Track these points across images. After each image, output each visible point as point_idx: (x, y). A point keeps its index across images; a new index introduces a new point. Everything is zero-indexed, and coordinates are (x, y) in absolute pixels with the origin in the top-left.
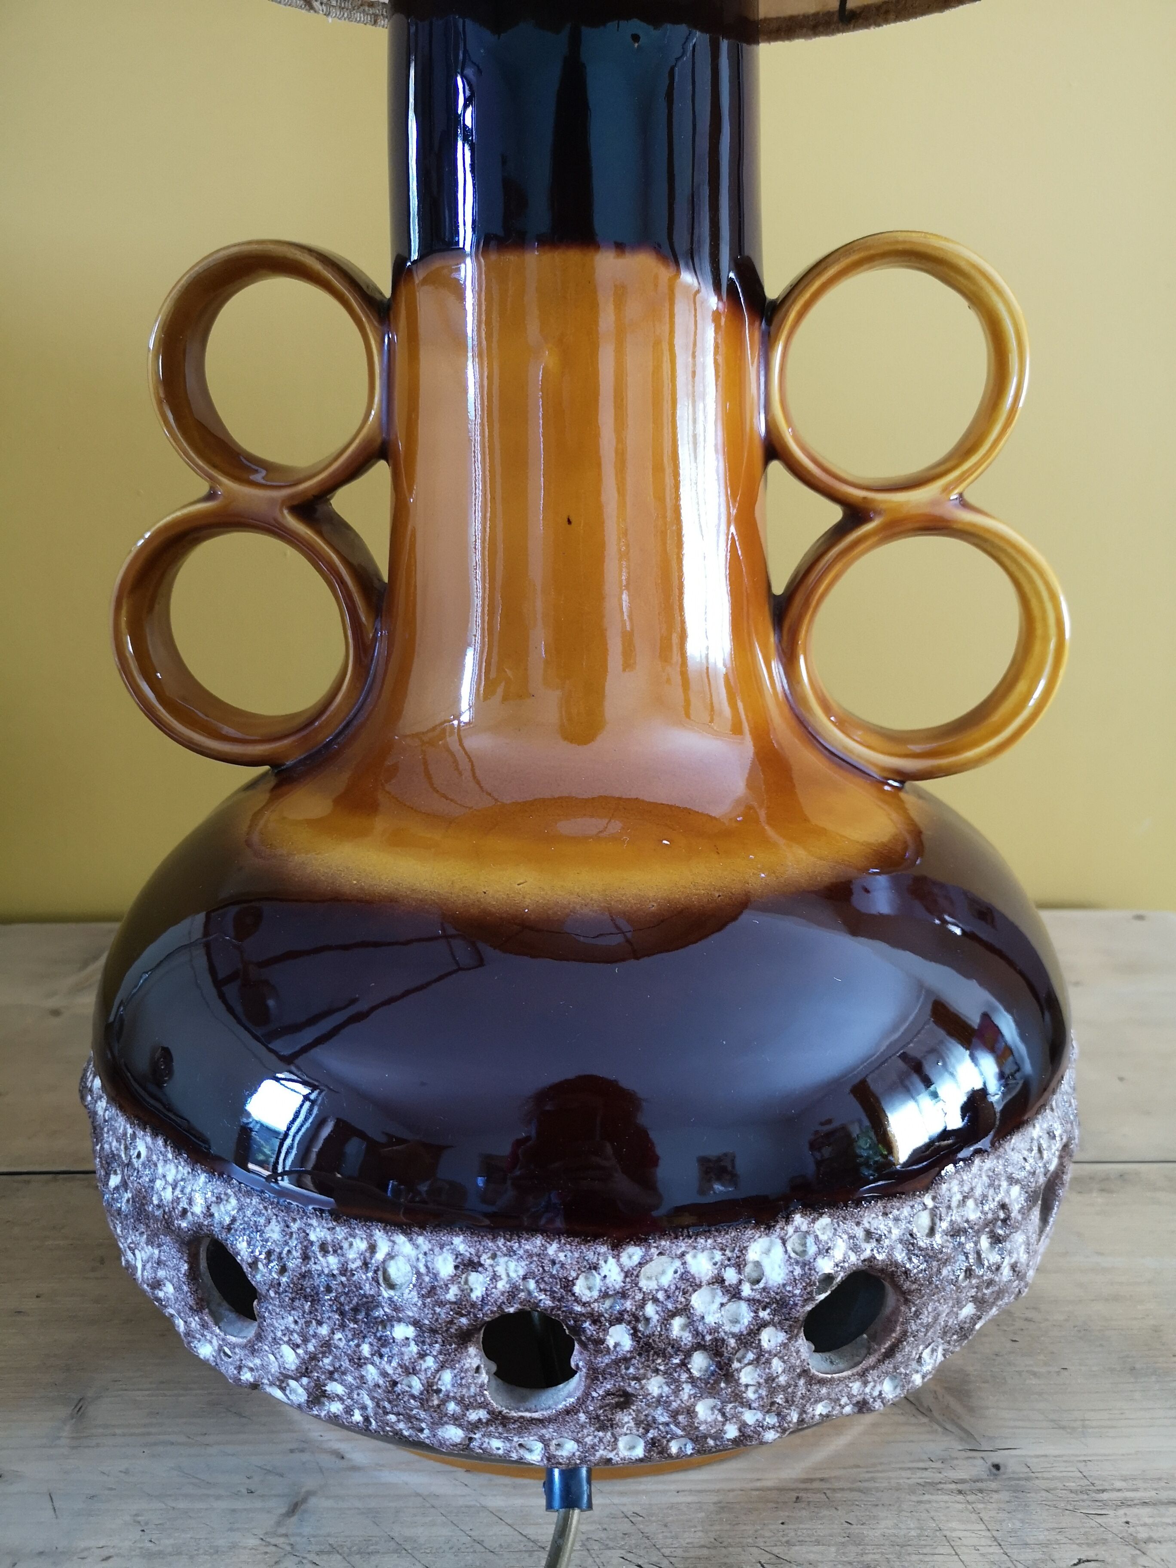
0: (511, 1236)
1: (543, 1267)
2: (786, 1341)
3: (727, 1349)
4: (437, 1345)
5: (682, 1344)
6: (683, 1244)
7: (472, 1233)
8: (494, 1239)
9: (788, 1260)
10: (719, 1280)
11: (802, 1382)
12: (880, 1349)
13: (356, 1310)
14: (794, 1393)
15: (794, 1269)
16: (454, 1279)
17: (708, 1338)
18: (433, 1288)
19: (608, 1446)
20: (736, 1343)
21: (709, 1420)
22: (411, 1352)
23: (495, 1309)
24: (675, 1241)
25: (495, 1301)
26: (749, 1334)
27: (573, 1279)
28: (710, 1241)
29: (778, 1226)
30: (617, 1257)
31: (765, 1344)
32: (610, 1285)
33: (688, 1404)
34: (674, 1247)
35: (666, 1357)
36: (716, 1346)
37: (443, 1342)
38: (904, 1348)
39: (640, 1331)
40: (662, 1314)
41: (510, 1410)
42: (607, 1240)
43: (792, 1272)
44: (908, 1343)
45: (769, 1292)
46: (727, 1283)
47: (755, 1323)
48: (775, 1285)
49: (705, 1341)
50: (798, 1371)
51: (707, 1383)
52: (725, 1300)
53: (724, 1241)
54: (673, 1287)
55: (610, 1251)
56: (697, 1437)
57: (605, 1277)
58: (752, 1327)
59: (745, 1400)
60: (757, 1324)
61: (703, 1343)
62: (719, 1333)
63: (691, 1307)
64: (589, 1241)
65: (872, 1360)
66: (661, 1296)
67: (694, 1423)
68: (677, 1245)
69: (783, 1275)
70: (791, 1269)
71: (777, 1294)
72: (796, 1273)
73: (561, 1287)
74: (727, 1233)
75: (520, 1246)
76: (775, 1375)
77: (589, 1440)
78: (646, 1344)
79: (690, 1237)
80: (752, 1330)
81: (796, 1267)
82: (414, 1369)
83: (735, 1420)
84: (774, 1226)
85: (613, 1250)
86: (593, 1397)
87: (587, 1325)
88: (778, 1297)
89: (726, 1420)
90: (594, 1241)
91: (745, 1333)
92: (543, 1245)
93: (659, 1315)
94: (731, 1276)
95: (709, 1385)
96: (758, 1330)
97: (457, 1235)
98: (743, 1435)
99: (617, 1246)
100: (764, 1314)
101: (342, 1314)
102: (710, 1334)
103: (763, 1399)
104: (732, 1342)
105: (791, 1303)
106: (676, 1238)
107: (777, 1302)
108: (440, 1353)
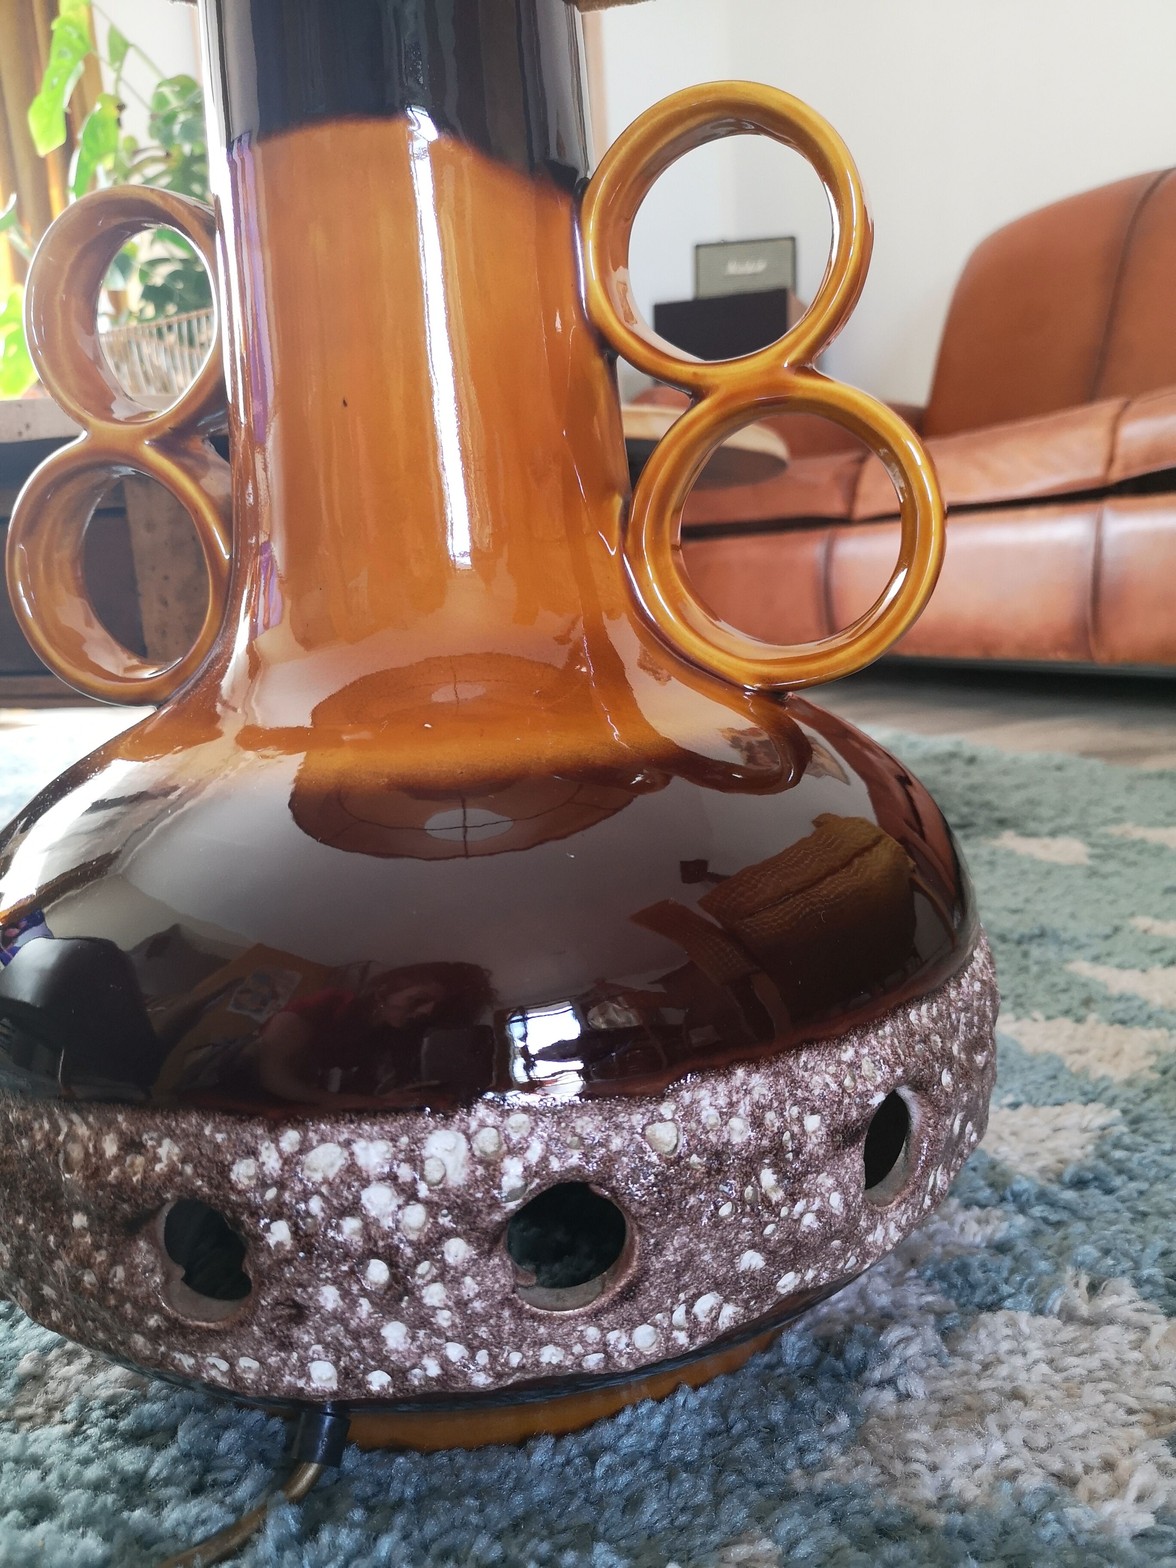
0: (168, 1112)
1: (199, 1149)
2: (476, 1257)
3: (402, 1259)
4: (105, 1235)
5: (352, 1249)
6: (345, 1130)
7: (133, 1110)
8: (152, 1117)
9: (470, 1159)
10: (392, 1178)
11: (506, 1313)
12: (614, 1288)
13: (46, 1197)
14: (500, 1326)
15: (477, 1169)
16: (118, 1159)
17: (381, 1243)
18: (97, 1169)
19: (294, 1370)
20: (413, 1252)
21: (401, 1349)
22: (87, 1243)
23: (153, 1194)
24: (335, 1125)
25: (153, 1185)
26: (427, 1243)
27: (229, 1163)
28: (376, 1128)
29: (457, 1117)
30: (276, 1141)
31: (450, 1259)
32: (267, 1172)
33: (368, 1324)
34: (336, 1133)
35: (335, 1263)
36: (390, 1255)
37: (111, 1231)
38: (647, 1290)
39: (302, 1229)
40: (328, 1212)
41: (186, 1317)
42: (263, 1121)
43: (473, 1172)
44: (651, 1284)
45: (448, 1195)
46: (400, 1181)
47: (434, 1231)
48: (456, 1185)
49: (377, 1248)
50: (499, 1298)
51: (382, 1299)
52: (401, 1201)
53: (393, 1130)
54: (338, 1180)
55: (267, 1134)
56: (393, 1370)
57: (263, 1164)
58: (431, 1235)
59: (435, 1327)
60: (437, 1232)
61: (375, 1249)
62: (393, 1238)
63: (362, 1206)
64: (244, 1121)
65: (604, 1300)
66: (324, 1189)
67: (381, 1350)
68: (339, 1131)
69: (463, 1175)
70: (472, 1168)
71: (457, 1197)
72: (478, 1173)
73: (218, 1173)
74: (395, 1120)
75: (177, 1125)
76: (466, 1298)
77: (272, 1360)
78: (307, 1244)
79: (352, 1121)
80: (431, 1239)
81: (479, 1167)
82: (88, 1262)
83: (433, 1354)
84: (453, 1117)
85: (270, 1132)
86: (262, 1306)
87: (244, 1217)
88: (459, 1201)
89: (424, 1353)
90: (249, 1122)
91: (423, 1241)
92: (198, 1124)
93: (325, 1213)
94: (405, 1172)
95: (384, 1301)
96: (440, 1239)
97: (121, 1113)
98: (446, 1374)
99: (274, 1129)
100: (445, 1221)
101: (34, 1201)
102: (383, 1239)
103: (457, 1327)
104: (408, 1251)
105: (475, 1209)
106: (337, 1122)
107: (459, 1207)
108: (109, 1244)
